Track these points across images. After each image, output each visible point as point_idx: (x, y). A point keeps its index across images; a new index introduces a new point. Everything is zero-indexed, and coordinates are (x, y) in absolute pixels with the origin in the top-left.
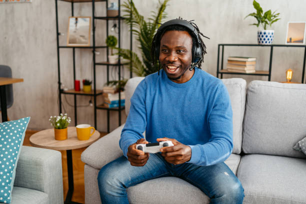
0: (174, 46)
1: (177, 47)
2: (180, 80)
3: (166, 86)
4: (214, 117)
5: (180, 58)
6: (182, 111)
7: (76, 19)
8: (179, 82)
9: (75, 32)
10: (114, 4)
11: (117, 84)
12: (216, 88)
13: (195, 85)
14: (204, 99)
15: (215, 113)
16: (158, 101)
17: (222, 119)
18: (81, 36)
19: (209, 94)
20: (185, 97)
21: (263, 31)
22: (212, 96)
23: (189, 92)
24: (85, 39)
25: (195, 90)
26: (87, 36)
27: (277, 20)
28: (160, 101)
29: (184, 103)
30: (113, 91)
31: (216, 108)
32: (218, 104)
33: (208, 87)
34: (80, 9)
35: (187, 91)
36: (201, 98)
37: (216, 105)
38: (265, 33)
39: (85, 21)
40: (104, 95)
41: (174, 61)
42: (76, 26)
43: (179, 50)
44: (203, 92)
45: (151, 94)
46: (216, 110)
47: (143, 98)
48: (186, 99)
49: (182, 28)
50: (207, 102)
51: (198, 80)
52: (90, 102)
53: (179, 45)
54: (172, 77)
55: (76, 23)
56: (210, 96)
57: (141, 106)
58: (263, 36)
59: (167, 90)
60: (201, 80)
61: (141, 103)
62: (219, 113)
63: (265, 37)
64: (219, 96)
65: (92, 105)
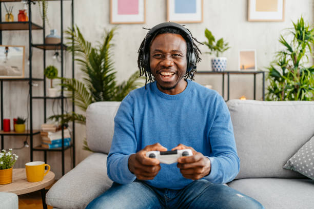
0: (170, 50)
1: (173, 51)
2: (173, 90)
3: (156, 98)
4: (215, 130)
5: (176, 62)
6: (178, 126)
7: (7, 48)
8: (171, 93)
9: (5, 62)
10: (55, 31)
11: (60, 120)
12: (214, 99)
13: (190, 96)
14: (203, 111)
15: (217, 125)
16: (149, 116)
17: (225, 132)
18: (13, 67)
19: (208, 104)
20: (180, 110)
21: (217, 59)
22: (212, 107)
23: (185, 104)
24: (18, 70)
25: (191, 101)
26: (20, 67)
27: (228, 48)
28: (151, 116)
29: (179, 116)
30: (55, 129)
31: (218, 120)
32: (220, 115)
33: (206, 97)
34: (10, 38)
35: (182, 103)
36: (199, 109)
37: (217, 117)
38: (219, 61)
39: (18, 50)
40: (41, 134)
41: (170, 66)
42: (7, 55)
43: (174, 55)
44: (201, 103)
45: (139, 109)
46: (218, 122)
47: (130, 113)
48: (182, 111)
49: (175, 31)
50: (206, 114)
51: (192, 91)
52: (25, 143)
53: (175, 49)
54: (166, 86)
55: (7, 52)
56: (210, 108)
57: (129, 124)
58: (217, 64)
59: (158, 102)
60: (195, 91)
61: (129, 119)
62: (221, 125)
63: (219, 64)
64: (219, 107)
65: (27, 146)
